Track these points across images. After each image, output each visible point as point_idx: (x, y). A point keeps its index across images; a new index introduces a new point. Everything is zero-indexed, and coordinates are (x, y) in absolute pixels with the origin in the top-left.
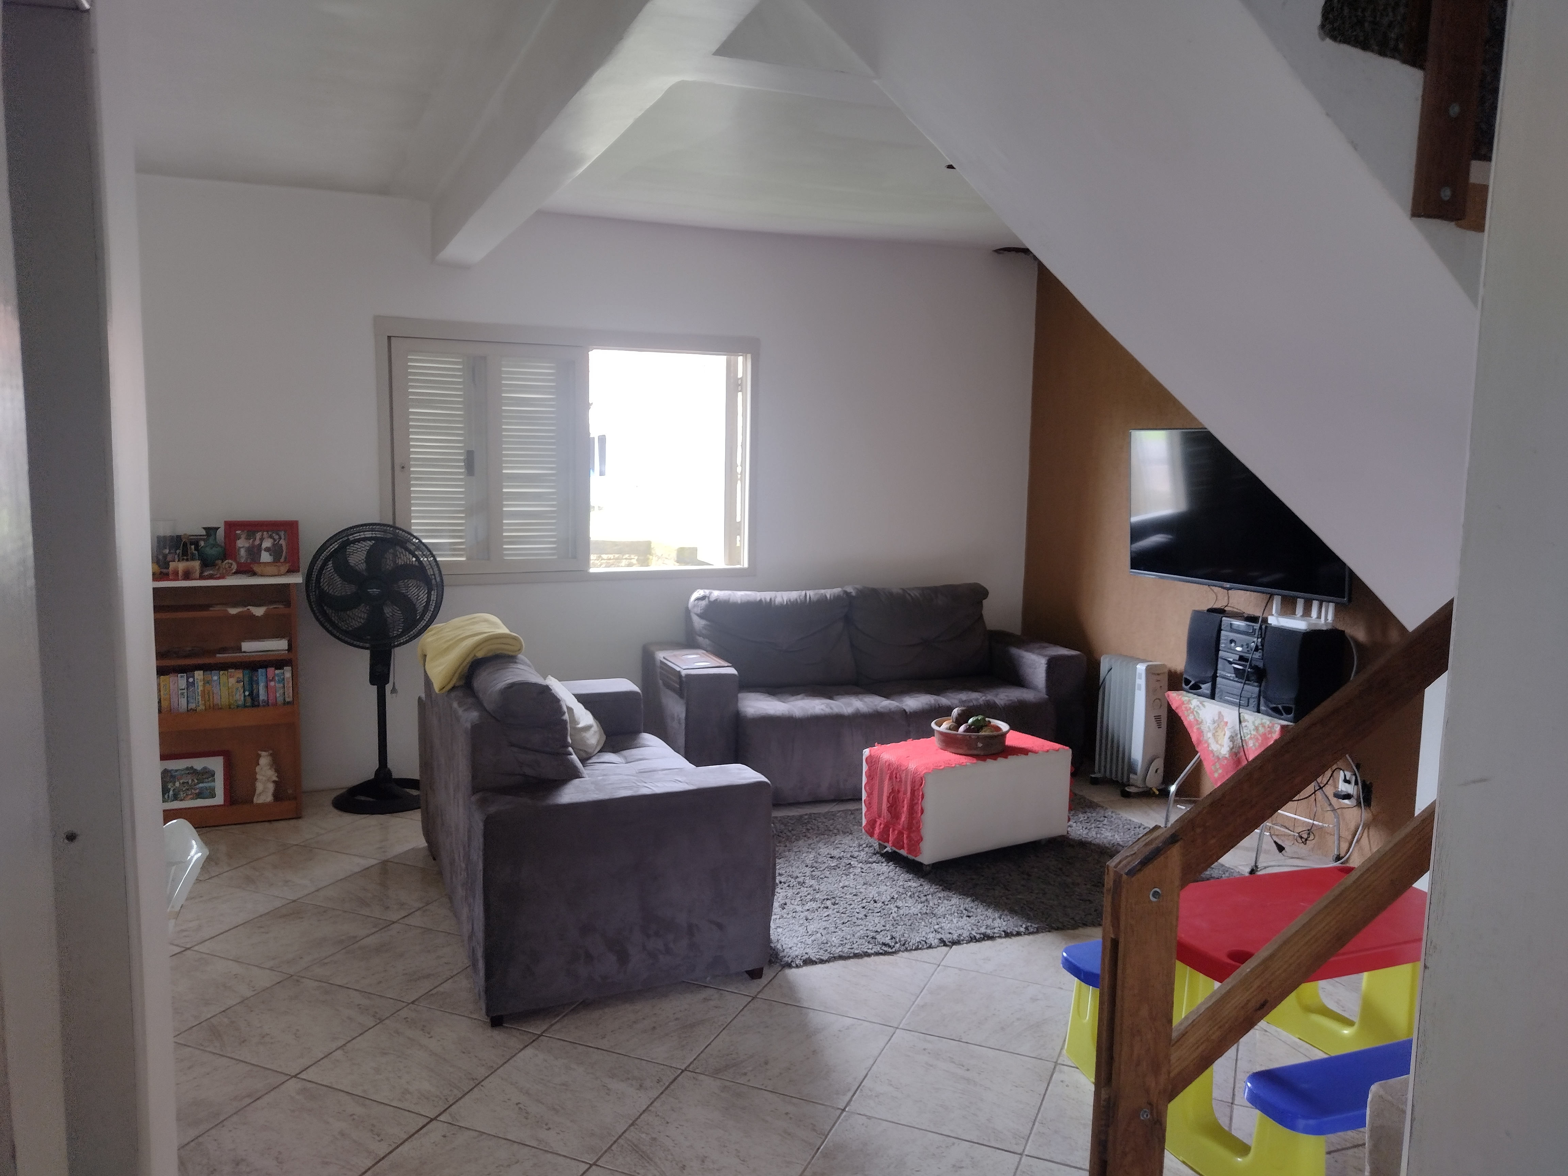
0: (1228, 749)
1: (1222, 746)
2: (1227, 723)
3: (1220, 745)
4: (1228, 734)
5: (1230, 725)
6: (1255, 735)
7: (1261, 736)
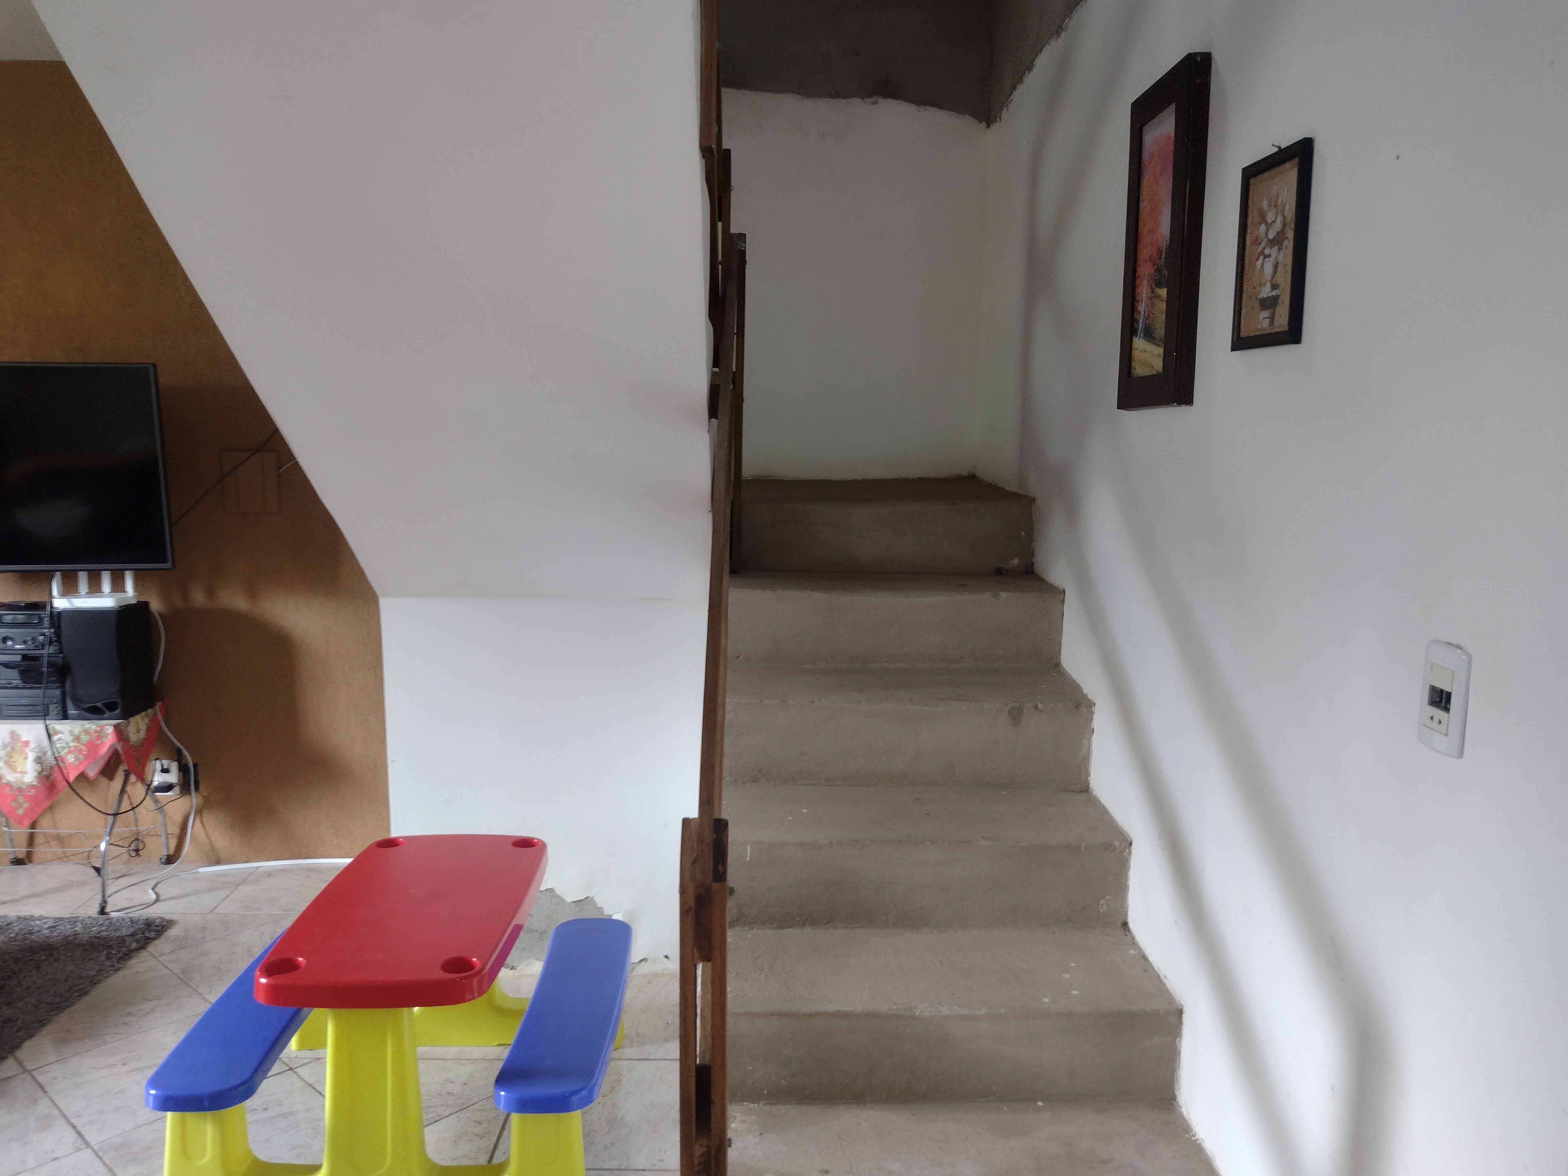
0: (35, 774)
1: (23, 773)
2: (27, 743)
3: (21, 772)
4: (31, 756)
5: (32, 745)
6: (75, 747)
7: (85, 745)
